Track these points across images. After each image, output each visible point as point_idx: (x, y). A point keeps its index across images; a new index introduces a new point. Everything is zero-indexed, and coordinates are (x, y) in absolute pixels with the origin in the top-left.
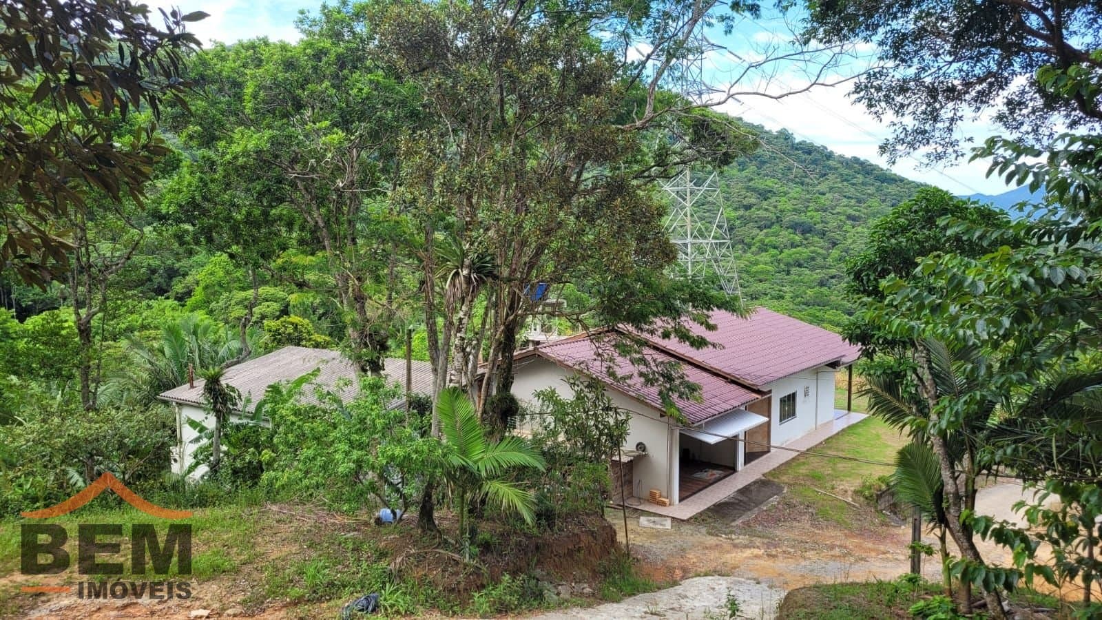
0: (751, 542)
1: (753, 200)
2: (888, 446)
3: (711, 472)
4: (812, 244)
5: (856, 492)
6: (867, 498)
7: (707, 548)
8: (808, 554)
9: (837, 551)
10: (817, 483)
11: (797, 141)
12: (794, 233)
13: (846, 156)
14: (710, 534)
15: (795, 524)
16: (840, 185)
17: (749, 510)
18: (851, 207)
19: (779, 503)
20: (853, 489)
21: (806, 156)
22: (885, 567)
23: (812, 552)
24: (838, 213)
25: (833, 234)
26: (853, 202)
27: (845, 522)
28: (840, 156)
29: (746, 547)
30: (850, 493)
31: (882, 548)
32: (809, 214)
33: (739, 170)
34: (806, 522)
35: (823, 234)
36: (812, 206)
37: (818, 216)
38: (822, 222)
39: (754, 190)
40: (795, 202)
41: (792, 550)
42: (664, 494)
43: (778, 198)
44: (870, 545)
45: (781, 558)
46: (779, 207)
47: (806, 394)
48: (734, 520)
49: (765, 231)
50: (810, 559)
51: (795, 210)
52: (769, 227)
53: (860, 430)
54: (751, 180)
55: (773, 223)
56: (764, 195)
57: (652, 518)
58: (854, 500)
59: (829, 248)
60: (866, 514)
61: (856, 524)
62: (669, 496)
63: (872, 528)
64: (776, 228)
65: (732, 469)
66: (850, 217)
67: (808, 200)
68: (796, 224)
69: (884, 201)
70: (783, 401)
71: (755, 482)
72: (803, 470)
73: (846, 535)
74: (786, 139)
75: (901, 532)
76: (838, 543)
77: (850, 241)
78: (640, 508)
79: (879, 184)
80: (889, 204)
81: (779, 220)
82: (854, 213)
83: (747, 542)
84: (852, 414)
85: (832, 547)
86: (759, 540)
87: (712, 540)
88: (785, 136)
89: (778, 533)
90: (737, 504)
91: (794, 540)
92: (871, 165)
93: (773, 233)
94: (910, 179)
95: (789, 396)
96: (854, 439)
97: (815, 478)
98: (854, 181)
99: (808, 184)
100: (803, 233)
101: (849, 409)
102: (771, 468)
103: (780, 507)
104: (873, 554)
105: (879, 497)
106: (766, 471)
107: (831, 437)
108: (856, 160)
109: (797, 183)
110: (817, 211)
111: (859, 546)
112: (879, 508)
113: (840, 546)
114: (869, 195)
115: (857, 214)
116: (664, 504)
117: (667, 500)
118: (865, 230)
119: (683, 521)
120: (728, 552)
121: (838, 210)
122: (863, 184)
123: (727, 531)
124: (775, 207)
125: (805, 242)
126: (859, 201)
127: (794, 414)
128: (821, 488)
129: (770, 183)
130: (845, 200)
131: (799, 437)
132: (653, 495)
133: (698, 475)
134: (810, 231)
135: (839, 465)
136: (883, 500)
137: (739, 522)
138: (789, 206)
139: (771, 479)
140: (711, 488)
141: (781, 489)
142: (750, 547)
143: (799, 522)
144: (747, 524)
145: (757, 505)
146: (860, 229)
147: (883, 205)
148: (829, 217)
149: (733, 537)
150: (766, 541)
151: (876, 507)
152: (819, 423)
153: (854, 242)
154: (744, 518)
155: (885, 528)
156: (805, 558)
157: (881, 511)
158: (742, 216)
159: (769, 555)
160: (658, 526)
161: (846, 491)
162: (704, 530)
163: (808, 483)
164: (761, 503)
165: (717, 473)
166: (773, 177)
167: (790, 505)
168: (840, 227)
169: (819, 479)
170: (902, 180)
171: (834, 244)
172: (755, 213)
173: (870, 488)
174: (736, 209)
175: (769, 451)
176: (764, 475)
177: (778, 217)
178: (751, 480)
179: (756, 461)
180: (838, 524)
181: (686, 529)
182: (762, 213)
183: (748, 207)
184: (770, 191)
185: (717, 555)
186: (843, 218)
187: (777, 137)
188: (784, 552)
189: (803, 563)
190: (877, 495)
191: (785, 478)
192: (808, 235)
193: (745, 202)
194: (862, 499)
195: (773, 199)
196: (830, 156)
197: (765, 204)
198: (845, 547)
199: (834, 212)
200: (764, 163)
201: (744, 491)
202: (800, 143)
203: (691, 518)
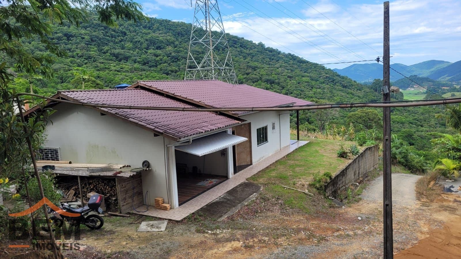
0: (233, 235)
1: (250, 71)
2: (323, 156)
3: (210, 180)
4: (274, 88)
5: (310, 185)
6: (318, 189)
7: (192, 247)
8: (281, 240)
9: (302, 235)
10: (283, 182)
11: (266, 47)
12: (267, 84)
13: (286, 53)
14: (198, 231)
15: (269, 214)
16: (284, 64)
17: (234, 206)
18: (289, 73)
19: (257, 199)
20: (308, 183)
21: (271, 53)
22: (342, 245)
23: (284, 238)
24: (284, 75)
25: (282, 84)
26: (290, 71)
27: (304, 208)
28: (283, 53)
29: (228, 240)
30: (306, 186)
31: (335, 226)
32: (272, 76)
33: (244, 59)
34: (277, 212)
35: (278, 84)
36: (274, 72)
37: (276, 77)
38: (278, 79)
39: (250, 67)
40: (267, 71)
41: (266, 239)
42: (166, 200)
43: (260, 70)
44: (326, 225)
45: (256, 248)
46: (261, 74)
47: (273, 128)
48: (221, 216)
49: (255, 83)
50: (281, 245)
51: (267, 74)
52: (257, 82)
53: (306, 149)
54: (249, 63)
55: (258, 80)
56: (254, 68)
57: (151, 223)
58: (309, 191)
59: (281, 90)
60: (319, 200)
61: (313, 209)
62: (170, 202)
63: (324, 211)
64: (260, 82)
65: (226, 177)
66: (289, 77)
67: (272, 70)
68: (268, 80)
69: (301, 70)
70: (258, 130)
71: (240, 185)
72: (274, 174)
73: (307, 219)
74: (262, 46)
75: (343, 211)
76: (302, 226)
77: (289, 86)
78: (145, 214)
79: (299, 64)
80: (304, 72)
81: (261, 79)
82: (290, 75)
83: (228, 236)
84: (300, 142)
85: (298, 231)
86: (240, 232)
87: (198, 238)
88: (261, 45)
89: (255, 223)
90: (226, 203)
91: (268, 228)
92: (296, 56)
93: (259, 84)
94: (311, 62)
95: (263, 128)
96: (303, 154)
97: (282, 178)
98: (290, 63)
99: (271, 64)
100: (271, 83)
101: (298, 139)
102: (253, 174)
103: (258, 201)
104: (330, 233)
105: (326, 187)
106: (249, 176)
107: (290, 154)
108: (290, 54)
109: (267, 64)
110: (276, 74)
111: (318, 227)
112: (327, 195)
113: (305, 229)
114: (296, 68)
115: (292, 75)
116: (165, 209)
117: (167, 205)
118: (295, 82)
119: (177, 222)
120: (211, 248)
121: (284, 74)
122: (293, 64)
123: (214, 226)
124: (259, 73)
125: (272, 87)
126: (292, 71)
127: (266, 140)
128: (286, 185)
129: (256, 64)
130: (286, 70)
131: (270, 155)
132: (157, 202)
133: (200, 184)
134: (273, 83)
135: (297, 169)
136: (328, 189)
137: (225, 217)
138: (264, 73)
139: (252, 181)
140: (208, 191)
141: (259, 188)
142: (231, 241)
143: (272, 211)
144: (232, 218)
145: (240, 202)
146: (293, 81)
147: (301, 72)
148: (280, 77)
149: (218, 231)
150: (245, 232)
151: (325, 195)
152: (282, 147)
153: (291, 87)
154: (230, 213)
155: (332, 209)
156: (277, 245)
157: (328, 197)
158: (246, 78)
159: (246, 247)
160: (154, 230)
161: (303, 185)
162: (193, 229)
163: (277, 182)
164: (244, 199)
165: (214, 181)
166: (258, 61)
167: (265, 199)
168: (285, 81)
169: (284, 178)
170: (308, 62)
171: (283, 88)
172: (251, 76)
173: (319, 181)
174: (243, 75)
175: (251, 164)
176: (247, 179)
177: (260, 77)
178: (238, 184)
179: (242, 171)
180: (301, 210)
181: (178, 229)
182: (254, 76)
183: (248, 74)
184: (257, 67)
185: (200, 252)
186: (286, 77)
187: (258, 46)
188: (260, 241)
189: (276, 251)
190: (325, 186)
191: (261, 180)
192: (273, 84)
193: (247, 72)
194: (315, 190)
195: (258, 70)
196: (279, 53)
197: (255, 72)
198: (309, 230)
199: (283, 75)
200: (253, 56)
201: (231, 192)
202: (268, 48)
203: (185, 219)
